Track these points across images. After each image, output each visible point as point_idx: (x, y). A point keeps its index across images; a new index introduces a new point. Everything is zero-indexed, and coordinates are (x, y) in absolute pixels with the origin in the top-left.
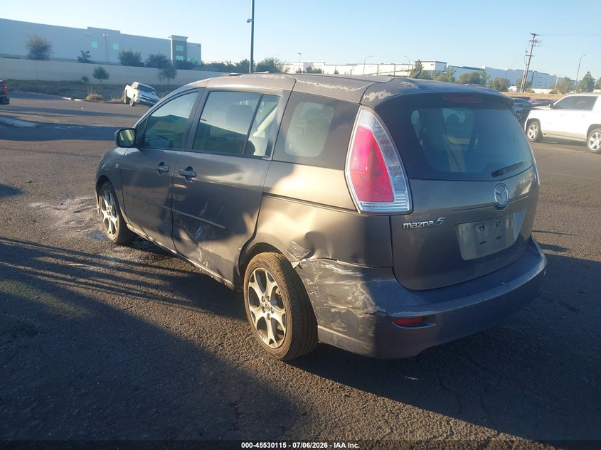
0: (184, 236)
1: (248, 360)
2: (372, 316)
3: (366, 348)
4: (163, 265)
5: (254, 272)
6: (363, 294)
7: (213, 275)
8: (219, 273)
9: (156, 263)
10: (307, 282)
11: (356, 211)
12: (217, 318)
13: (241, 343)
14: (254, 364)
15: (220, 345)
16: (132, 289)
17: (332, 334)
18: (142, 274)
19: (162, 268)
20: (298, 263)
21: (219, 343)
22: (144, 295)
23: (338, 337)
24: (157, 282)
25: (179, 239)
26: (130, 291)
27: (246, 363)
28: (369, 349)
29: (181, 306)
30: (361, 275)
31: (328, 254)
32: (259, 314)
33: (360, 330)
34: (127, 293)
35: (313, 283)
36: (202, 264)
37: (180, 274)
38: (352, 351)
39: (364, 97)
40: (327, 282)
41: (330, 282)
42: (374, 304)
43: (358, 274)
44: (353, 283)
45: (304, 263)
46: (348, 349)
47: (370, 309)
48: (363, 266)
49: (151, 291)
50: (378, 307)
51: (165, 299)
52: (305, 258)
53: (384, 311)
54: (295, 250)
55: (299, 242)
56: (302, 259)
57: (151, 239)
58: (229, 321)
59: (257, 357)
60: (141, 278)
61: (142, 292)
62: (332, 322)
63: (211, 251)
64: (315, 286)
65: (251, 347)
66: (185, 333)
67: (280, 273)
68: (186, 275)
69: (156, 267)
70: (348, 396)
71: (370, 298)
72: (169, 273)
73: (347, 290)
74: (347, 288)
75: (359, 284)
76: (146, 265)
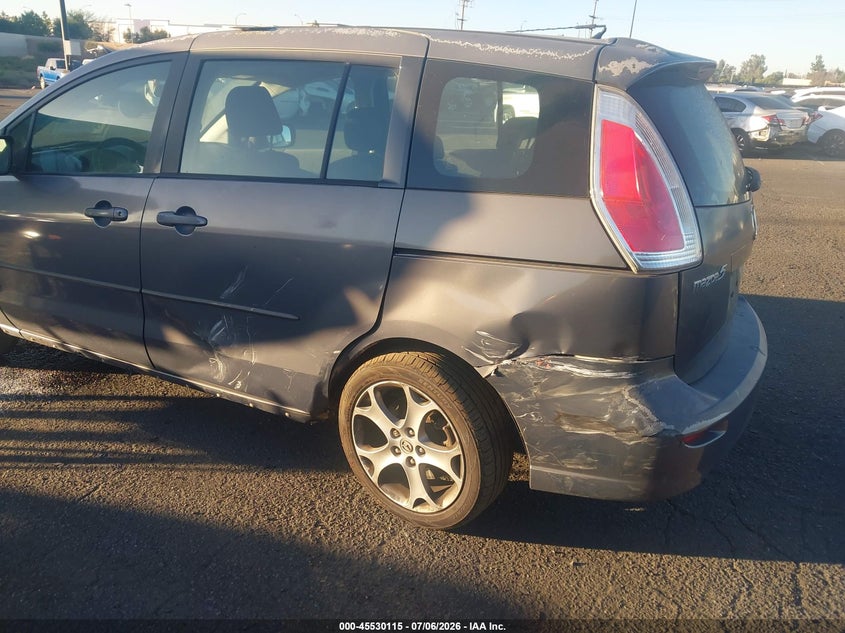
0: (176, 338)
1: (383, 543)
2: (652, 439)
3: (633, 489)
4: (99, 392)
5: (370, 390)
6: (634, 406)
7: (252, 402)
8: (274, 397)
9: (83, 391)
10: (513, 399)
11: (628, 268)
12: (274, 475)
13: (350, 515)
14: (399, 546)
15: (316, 525)
16: (70, 451)
17: (564, 477)
18: (71, 416)
19: (101, 398)
20: (494, 367)
21: (313, 522)
22: (105, 458)
23: (575, 480)
24: (110, 427)
25: (164, 346)
26: (67, 455)
27: (385, 549)
28: (639, 490)
29: (192, 466)
30: (630, 376)
31: (558, 348)
32: (382, 460)
33: (626, 464)
34: (67, 461)
35: (527, 399)
36: (224, 385)
37: (146, 404)
38: (604, 497)
39: (600, 69)
40: (557, 395)
41: (564, 393)
42: (656, 419)
43: (624, 375)
44: (616, 390)
45: (507, 366)
46: (595, 495)
47: (650, 429)
48: (632, 360)
49: (113, 447)
50: (662, 424)
51: (154, 459)
52: (509, 358)
53: (672, 427)
54: (486, 346)
55: (495, 332)
56: (500, 360)
57: (75, 348)
58: (301, 477)
59: (394, 533)
60: (75, 425)
61: (95, 452)
62: (565, 457)
63: (254, 360)
64: (532, 402)
65: (371, 516)
66: (239, 518)
67: (446, 386)
68: (159, 404)
69: (89, 398)
70: (580, 565)
71: (648, 411)
72: (124, 405)
73: (601, 403)
74: (602, 399)
75: (625, 391)
76: (65, 397)
